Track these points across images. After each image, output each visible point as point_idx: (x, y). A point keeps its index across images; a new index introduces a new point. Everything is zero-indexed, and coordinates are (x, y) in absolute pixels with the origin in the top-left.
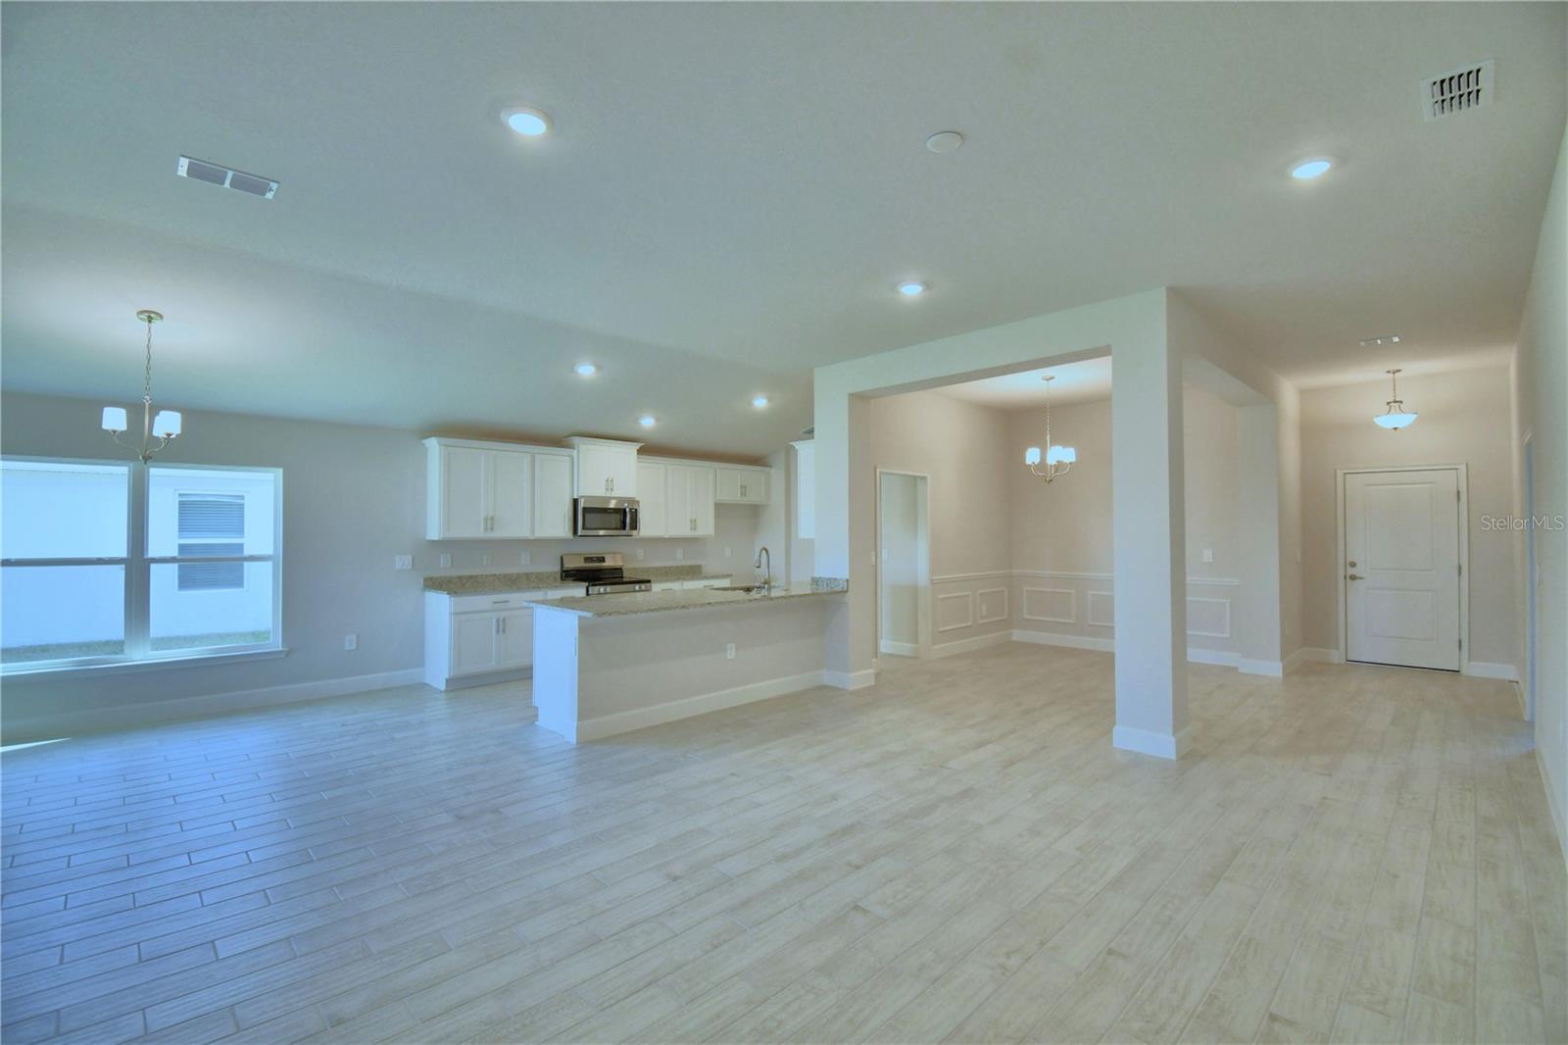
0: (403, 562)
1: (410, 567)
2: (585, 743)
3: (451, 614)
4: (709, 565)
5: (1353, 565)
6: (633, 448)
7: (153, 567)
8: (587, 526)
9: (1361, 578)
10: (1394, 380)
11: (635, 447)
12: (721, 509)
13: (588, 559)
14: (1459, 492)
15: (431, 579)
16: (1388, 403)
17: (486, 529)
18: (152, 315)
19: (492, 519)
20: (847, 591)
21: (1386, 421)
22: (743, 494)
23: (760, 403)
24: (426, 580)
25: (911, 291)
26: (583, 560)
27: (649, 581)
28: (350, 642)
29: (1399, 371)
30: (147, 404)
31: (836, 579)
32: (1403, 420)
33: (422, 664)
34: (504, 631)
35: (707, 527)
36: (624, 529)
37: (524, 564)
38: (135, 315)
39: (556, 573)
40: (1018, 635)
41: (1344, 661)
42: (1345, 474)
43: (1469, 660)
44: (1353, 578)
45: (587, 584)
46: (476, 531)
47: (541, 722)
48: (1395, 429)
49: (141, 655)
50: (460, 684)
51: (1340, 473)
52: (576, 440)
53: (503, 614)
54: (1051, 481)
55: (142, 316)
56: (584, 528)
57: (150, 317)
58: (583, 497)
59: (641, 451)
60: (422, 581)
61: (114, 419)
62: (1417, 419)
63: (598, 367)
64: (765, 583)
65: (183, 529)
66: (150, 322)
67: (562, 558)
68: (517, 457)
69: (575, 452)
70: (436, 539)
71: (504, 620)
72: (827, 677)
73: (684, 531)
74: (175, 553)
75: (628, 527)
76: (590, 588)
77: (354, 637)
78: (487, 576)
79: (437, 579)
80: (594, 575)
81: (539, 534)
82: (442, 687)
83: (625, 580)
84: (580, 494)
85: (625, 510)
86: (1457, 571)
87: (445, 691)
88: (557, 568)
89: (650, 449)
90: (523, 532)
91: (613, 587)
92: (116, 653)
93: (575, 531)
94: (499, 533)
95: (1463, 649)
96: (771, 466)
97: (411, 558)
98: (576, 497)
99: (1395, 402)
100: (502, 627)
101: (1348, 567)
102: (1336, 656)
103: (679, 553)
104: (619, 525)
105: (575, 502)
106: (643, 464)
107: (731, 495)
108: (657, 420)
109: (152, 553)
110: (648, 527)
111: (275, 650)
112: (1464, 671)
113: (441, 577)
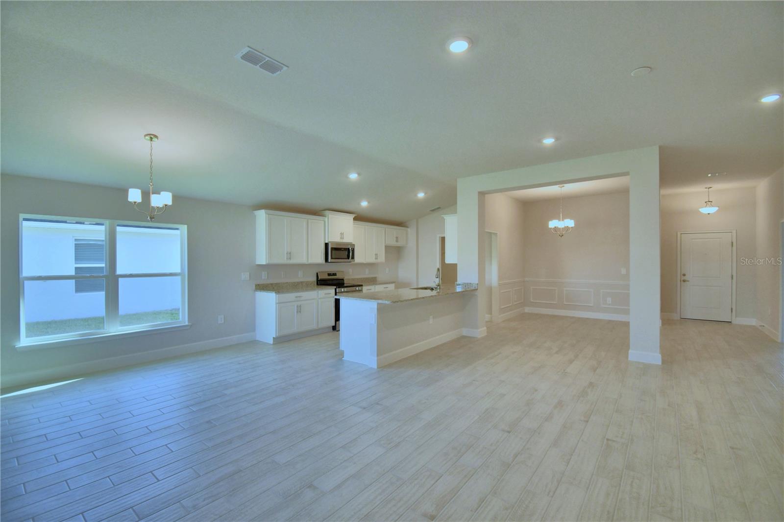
0: (245, 276)
1: (249, 278)
2: (383, 367)
3: (276, 303)
4: (381, 276)
5: (684, 275)
6: (351, 217)
7: (120, 280)
8: (333, 257)
9: (688, 281)
10: (709, 192)
11: (352, 216)
12: (388, 248)
13: (329, 275)
14: (732, 243)
15: (259, 285)
16: (706, 202)
17: (287, 259)
18: (152, 136)
19: (290, 253)
20: (477, 289)
21: (705, 210)
22: (397, 241)
23: (421, 195)
24: (256, 285)
25: (549, 141)
26: (327, 275)
27: (362, 285)
28: (221, 319)
29: (711, 188)
30: (151, 187)
31: (470, 283)
32: (712, 210)
33: (254, 330)
34: (300, 312)
35: (382, 258)
36: (349, 258)
37: (300, 277)
38: (143, 136)
39: (315, 281)
40: (527, 310)
41: (679, 319)
42: (681, 234)
43: (736, 317)
44: (684, 281)
45: (335, 287)
46: (282, 260)
47: (346, 358)
48: (709, 214)
49: (115, 329)
50: (281, 340)
51: (679, 234)
52: (327, 212)
53: (299, 303)
54: (562, 235)
55: (147, 137)
56: (332, 258)
57: (152, 137)
58: (330, 242)
59: (355, 219)
60: (254, 286)
61: (134, 195)
62: (719, 209)
63: (359, 174)
64: (438, 286)
65: (78, 259)
66: (151, 140)
67: (317, 274)
68: (302, 220)
69: (326, 219)
70: (264, 263)
71: (300, 306)
72: (465, 332)
73: (372, 260)
74: (73, 273)
75: (350, 258)
76: (337, 289)
77: (223, 316)
78: (284, 283)
79: (261, 285)
80: (336, 283)
81: (311, 261)
82: (272, 342)
83: (345, 285)
84: (330, 240)
85: (349, 249)
86: (731, 278)
87: (273, 344)
88: (315, 279)
89: (360, 218)
90: (304, 260)
91: (348, 288)
92: (98, 329)
93: (326, 260)
94: (294, 261)
95: (733, 313)
96: (408, 227)
97: (248, 273)
98: (327, 242)
99: (709, 202)
100: (299, 309)
101: (682, 276)
102: (676, 317)
103: (367, 271)
104: (346, 257)
105: (326, 245)
106: (355, 225)
107: (393, 243)
108: (369, 202)
109: (119, 271)
110: (359, 257)
111: (184, 324)
112: (734, 322)
113: (263, 284)
